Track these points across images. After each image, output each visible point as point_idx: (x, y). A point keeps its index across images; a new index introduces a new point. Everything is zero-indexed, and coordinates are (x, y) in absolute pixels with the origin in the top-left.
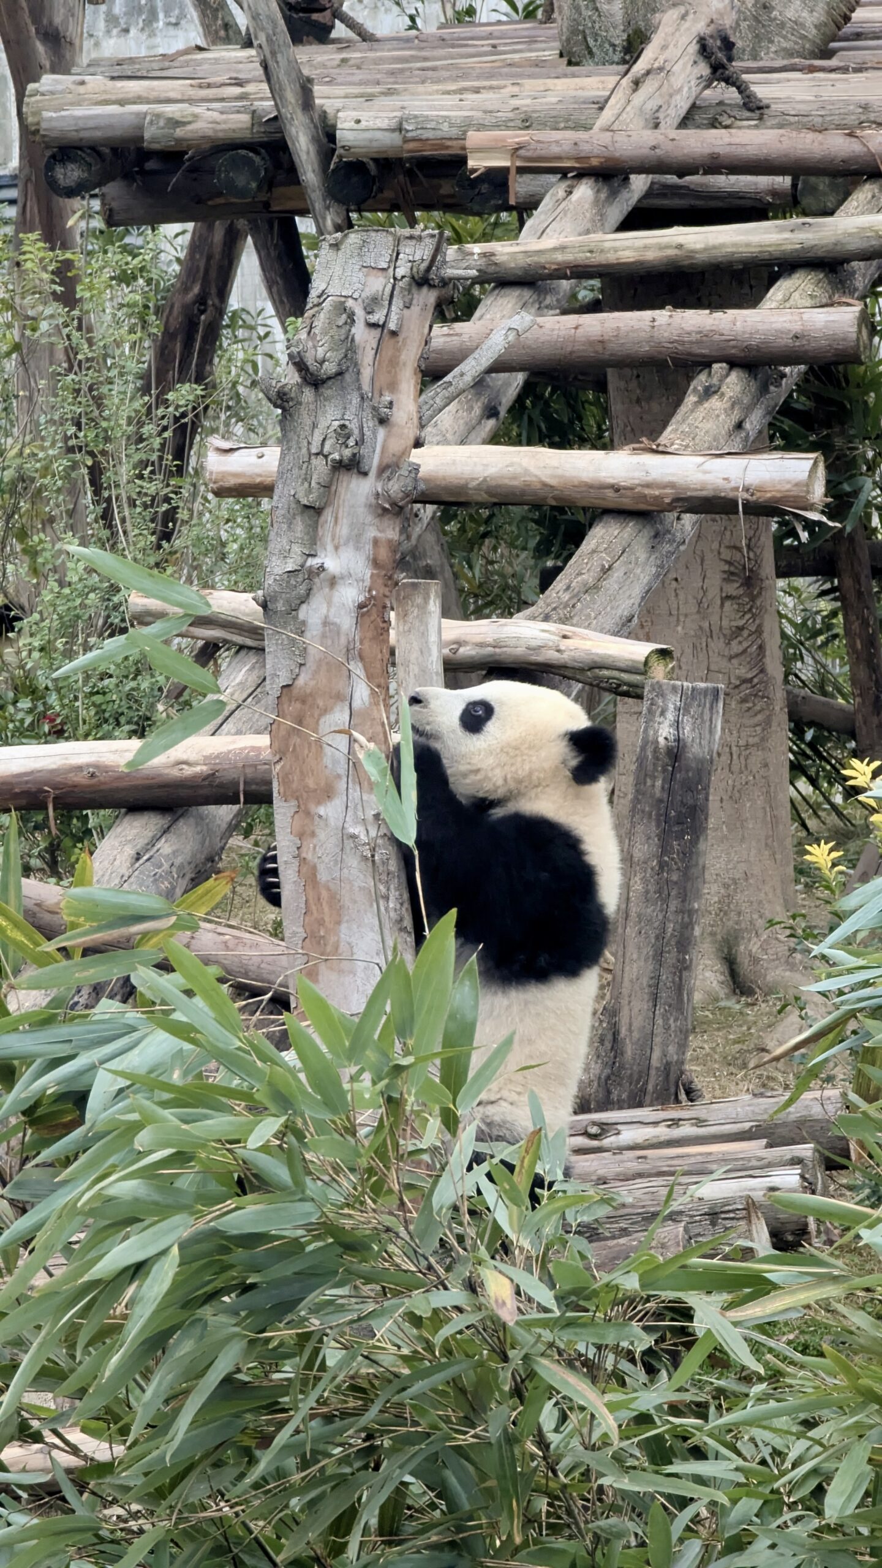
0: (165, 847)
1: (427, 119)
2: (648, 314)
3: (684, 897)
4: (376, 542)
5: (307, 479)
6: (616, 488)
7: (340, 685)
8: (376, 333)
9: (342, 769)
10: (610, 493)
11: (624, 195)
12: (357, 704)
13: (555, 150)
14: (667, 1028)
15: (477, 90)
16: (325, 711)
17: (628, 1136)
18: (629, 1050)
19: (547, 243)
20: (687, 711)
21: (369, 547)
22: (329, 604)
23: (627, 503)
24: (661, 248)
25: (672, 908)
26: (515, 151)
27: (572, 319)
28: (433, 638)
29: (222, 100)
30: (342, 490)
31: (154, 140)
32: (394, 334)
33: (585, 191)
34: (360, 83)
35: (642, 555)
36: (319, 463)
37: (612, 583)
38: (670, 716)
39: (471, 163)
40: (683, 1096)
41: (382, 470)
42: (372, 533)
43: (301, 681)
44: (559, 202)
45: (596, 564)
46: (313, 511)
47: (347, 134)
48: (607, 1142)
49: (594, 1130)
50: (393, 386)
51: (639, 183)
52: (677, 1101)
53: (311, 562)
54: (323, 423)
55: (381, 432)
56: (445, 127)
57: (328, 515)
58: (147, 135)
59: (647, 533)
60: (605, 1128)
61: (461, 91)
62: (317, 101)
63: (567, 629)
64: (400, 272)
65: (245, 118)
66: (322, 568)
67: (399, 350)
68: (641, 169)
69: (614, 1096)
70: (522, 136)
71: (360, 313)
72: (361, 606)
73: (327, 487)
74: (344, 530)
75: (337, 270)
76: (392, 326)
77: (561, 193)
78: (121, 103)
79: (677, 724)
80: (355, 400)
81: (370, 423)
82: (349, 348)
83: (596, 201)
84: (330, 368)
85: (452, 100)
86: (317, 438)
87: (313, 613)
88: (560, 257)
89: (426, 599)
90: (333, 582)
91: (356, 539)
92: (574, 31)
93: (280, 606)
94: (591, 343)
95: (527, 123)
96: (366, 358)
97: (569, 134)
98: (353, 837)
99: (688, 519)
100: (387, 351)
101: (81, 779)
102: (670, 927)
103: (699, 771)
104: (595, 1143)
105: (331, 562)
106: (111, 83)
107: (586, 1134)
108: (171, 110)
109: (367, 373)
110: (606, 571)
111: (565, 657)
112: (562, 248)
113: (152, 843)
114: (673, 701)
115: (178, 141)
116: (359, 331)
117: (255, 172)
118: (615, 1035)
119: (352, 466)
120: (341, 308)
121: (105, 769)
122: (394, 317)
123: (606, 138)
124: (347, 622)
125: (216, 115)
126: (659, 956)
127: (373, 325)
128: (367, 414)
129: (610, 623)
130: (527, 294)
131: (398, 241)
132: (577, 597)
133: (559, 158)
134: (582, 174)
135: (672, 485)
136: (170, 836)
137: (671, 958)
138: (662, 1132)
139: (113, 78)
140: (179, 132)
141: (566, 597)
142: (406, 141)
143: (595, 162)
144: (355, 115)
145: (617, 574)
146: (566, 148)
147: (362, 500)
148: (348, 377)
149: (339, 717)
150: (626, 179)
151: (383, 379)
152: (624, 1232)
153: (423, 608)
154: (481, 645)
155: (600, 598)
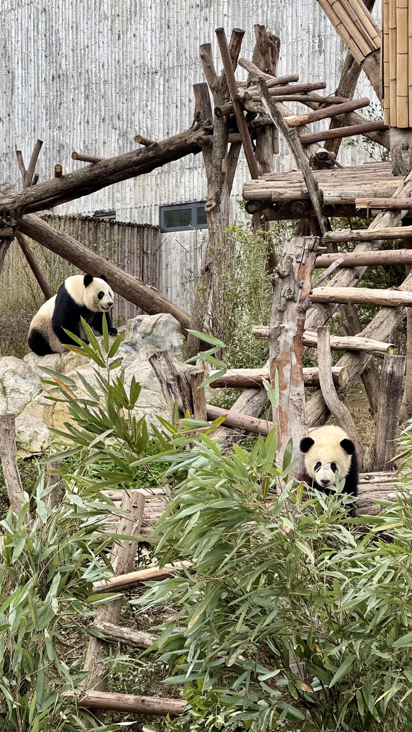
0: (256, 398)
1: (348, 194)
2: (399, 251)
3: (394, 414)
4: (299, 320)
5: (280, 303)
6: (386, 300)
7: (288, 358)
8: (299, 264)
9: (289, 381)
10: (384, 301)
11: (399, 215)
12: (293, 364)
13: (380, 203)
14: (389, 450)
15: (366, 184)
16: (284, 366)
17: (377, 479)
18: (379, 455)
19: (375, 230)
20: (395, 363)
21: (297, 321)
22: (286, 336)
23: (389, 304)
24: (406, 231)
25: (391, 417)
26: (368, 204)
27: (379, 252)
28: (327, 342)
29: (295, 187)
30: (289, 306)
31: (274, 199)
32: (304, 264)
33: (388, 215)
34: (334, 182)
35: (392, 319)
36: (283, 299)
37: (383, 326)
38: (391, 365)
39: (357, 207)
40: (394, 469)
41: (300, 301)
42: (298, 317)
43: (278, 357)
44: (380, 218)
45: (379, 320)
46: (282, 312)
47: (327, 197)
48: (370, 481)
49: (367, 477)
50: (303, 278)
51: (404, 212)
52: (392, 470)
53: (281, 325)
54: (284, 288)
55: (300, 291)
56: (353, 196)
57: (285, 313)
58: (273, 197)
59: (394, 312)
60: (370, 477)
61: (361, 184)
62: (320, 188)
63: (367, 339)
64: (306, 248)
65: (300, 193)
66: (284, 327)
67: (305, 268)
68: (404, 209)
69: (375, 468)
70: (371, 200)
71: (295, 259)
72: (294, 337)
73: (285, 305)
74: (290, 317)
75: (289, 247)
76: (303, 262)
77: (381, 215)
78: (267, 188)
79: (392, 367)
80: (293, 282)
81: (297, 288)
82: (291, 268)
83: (391, 218)
84: (286, 274)
85: (357, 187)
86: (283, 292)
87: (281, 339)
88: (378, 234)
89: (326, 332)
90: (287, 331)
91: (293, 319)
92: (396, 166)
93: (273, 337)
94: (384, 258)
95: (376, 195)
96: (296, 271)
97: (384, 199)
98: (292, 399)
99: (406, 309)
100: (302, 269)
101: (234, 379)
102: (390, 422)
103: (398, 380)
104: (367, 481)
105: (286, 325)
106: (265, 182)
107: (365, 479)
108: (280, 190)
109: (296, 275)
110: (382, 323)
111: (366, 347)
112: (379, 231)
113: (253, 397)
114: (391, 361)
115: (282, 199)
116: (294, 264)
117: (302, 208)
118: (375, 451)
119: (292, 300)
120: (289, 258)
121: (241, 377)
122: (304, 260)
123: (394, 200)
124: (290, 341)
125: (292, 192)
126: (387, 430)
127: (298, 262)
128: (296, 286)
129: (382, 338)
130: (369, 244)
131: (305, 239)
132: (373, 330)
133: (381, 206)
134: (387, 210)
135: (400, 299)
136: (258, 395)
137: (390, 431)
138: (386, 479)
139: (267, 181)
140: (282, 197)
141: (370, 330)
142: (342, 199)
143: (391, 207)
144: (329, 192)
145: (385, 323)
146: (382, 203)
147: (295, 309)
148: (291, 276)
149: (288, 367)
150: (400, 211)
151: (300, 276)
152: (365, 506)
153: (325, 334)
154: (344, 344)
155: (380, 330)
